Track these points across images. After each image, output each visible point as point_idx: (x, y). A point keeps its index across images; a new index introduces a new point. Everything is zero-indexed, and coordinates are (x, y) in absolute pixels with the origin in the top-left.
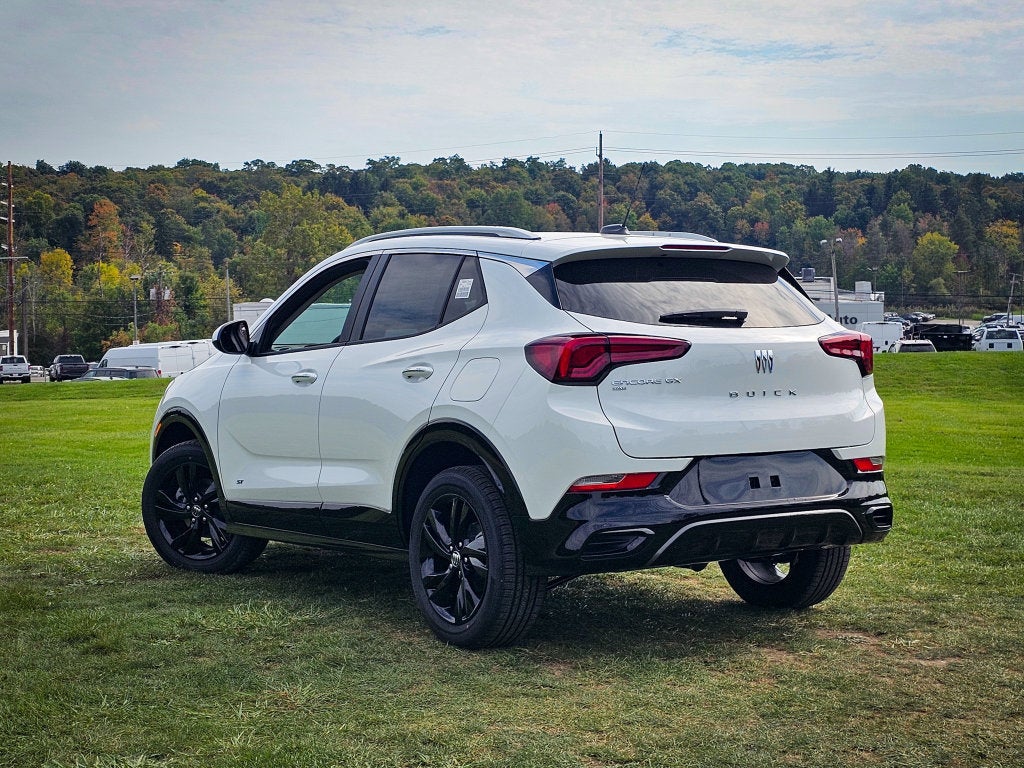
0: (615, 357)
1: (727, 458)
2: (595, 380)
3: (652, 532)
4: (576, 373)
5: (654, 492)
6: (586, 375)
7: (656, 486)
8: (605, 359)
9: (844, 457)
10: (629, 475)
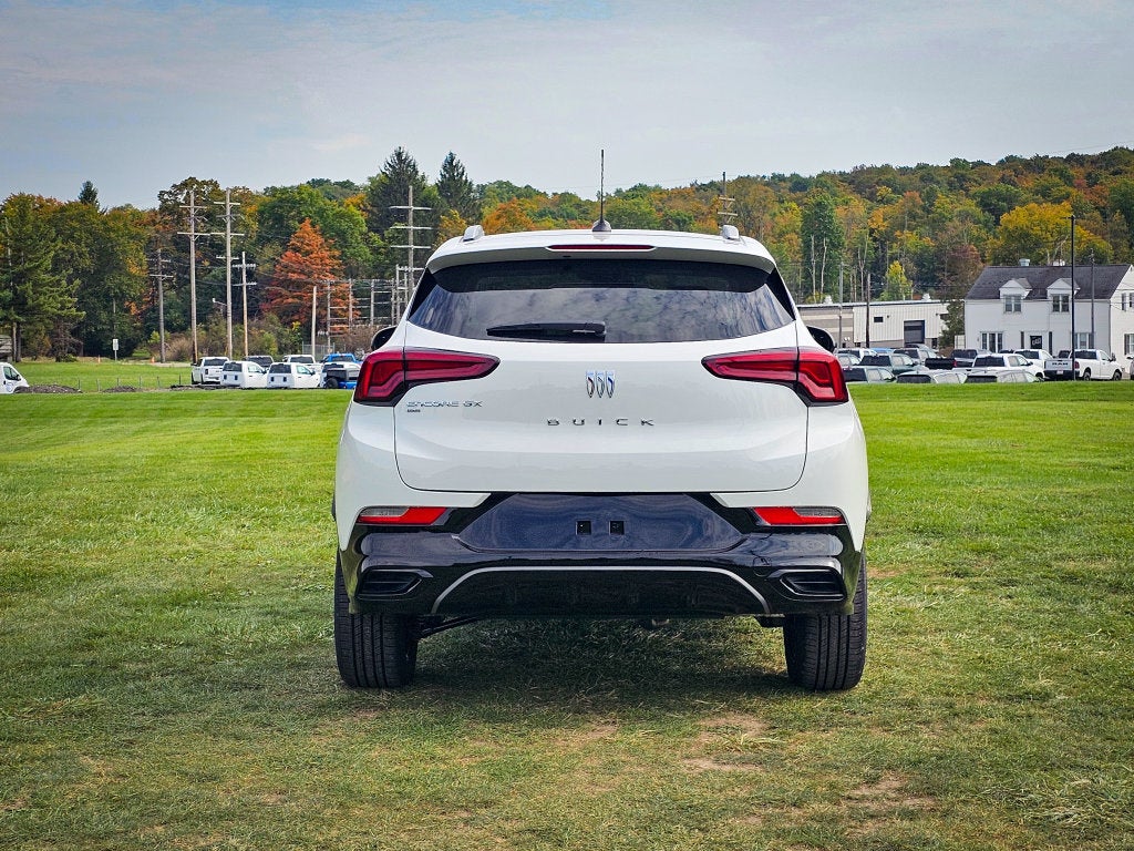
0: (412, 375)
1: (544, 496)
2: (392, 399)
3: (430, 576)
4: (375, 392)
5: (436, 530)
6: (382, 394)
7: (439, 522)
8: (401, 376)
9: (731, 504)
10: (411, 508)
